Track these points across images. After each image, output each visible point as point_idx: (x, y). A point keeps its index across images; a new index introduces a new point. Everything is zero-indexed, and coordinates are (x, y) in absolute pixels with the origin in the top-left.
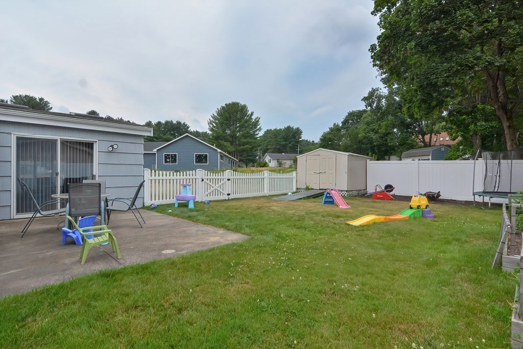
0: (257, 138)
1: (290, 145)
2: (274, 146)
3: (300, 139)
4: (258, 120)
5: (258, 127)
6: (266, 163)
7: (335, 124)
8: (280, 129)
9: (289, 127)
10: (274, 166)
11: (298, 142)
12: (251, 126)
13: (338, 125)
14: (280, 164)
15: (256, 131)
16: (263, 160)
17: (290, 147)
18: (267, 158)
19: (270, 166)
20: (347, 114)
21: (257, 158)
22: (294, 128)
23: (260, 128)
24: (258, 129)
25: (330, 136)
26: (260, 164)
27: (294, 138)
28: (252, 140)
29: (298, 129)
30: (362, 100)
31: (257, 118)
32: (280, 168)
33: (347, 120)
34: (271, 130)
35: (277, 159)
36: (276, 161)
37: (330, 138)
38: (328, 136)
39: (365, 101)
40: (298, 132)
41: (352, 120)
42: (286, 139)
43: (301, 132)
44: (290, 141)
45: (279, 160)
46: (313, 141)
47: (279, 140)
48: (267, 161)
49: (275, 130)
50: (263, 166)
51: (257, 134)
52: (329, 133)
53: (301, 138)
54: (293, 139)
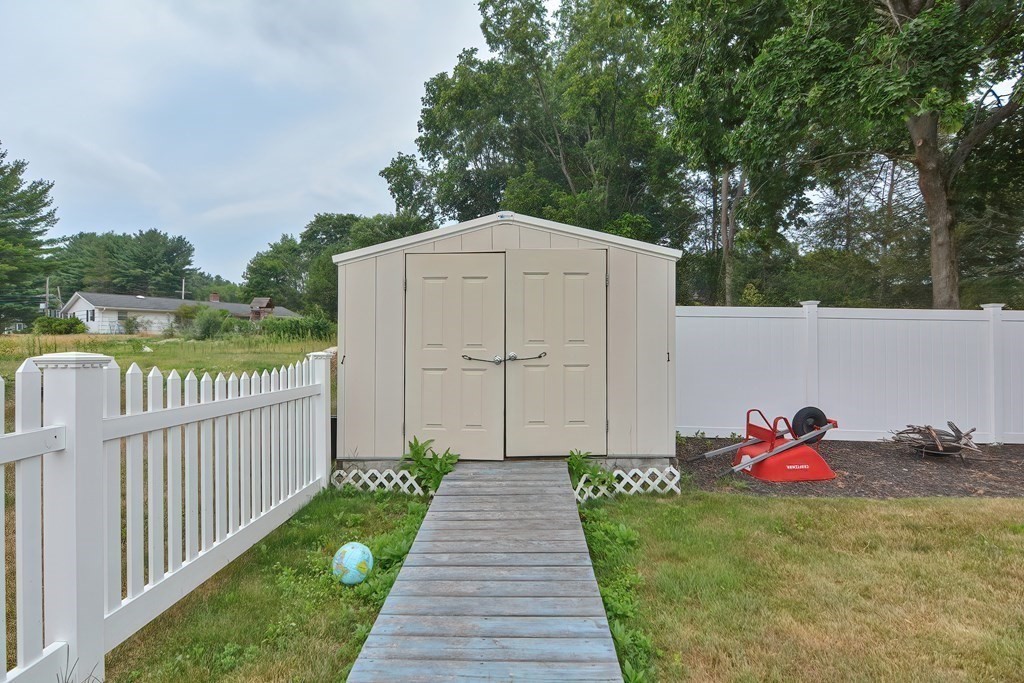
0: (41, 243)
1: (159, 279)
2: (106, 278)
3: (187, 267)
4: (45, 191)
5: (45, 211)
6: (78, 322)
7: (285, 237)
8: (126, 238)
9: (153, 234)
10: (106, 330)
11: (179, 273)
12: (11, 204)
13: (292, 240)
14: (130, 327)
15: (35, 222)
16: (65, 313)
17: (157, 284)
18: (81, 307)
19: (92, 330)
20: (314, 219)
21: (42, 306)
22: (170, 237)
23: (51, 214)
24: (43, 219)
25: (275, 263)
26: (50, 324)
27: (171, 261)
28: (20, 248)
29: (180, 240)
30: (382, 173)
31: (41, 183)
32: (129, 337)
33: (315, 232)
34: (94, 234)
35: (120, 312)
36: (114, 317)
37: (273, 268)
38: (269, 264)
39: (387, 177)
40: (180, 250)
41: (325, 233)
42: (143, 262)
43: (190, 250)
44: (156, 267)
45: (126, 312)
46: (218, 277)
47: (122, 263)
48: (81, 315)
49: (109, 236)
50: (68, 332)
51: (40, 233)
52: (268, 256)
53: (189, 263)
54: (166, 264)
